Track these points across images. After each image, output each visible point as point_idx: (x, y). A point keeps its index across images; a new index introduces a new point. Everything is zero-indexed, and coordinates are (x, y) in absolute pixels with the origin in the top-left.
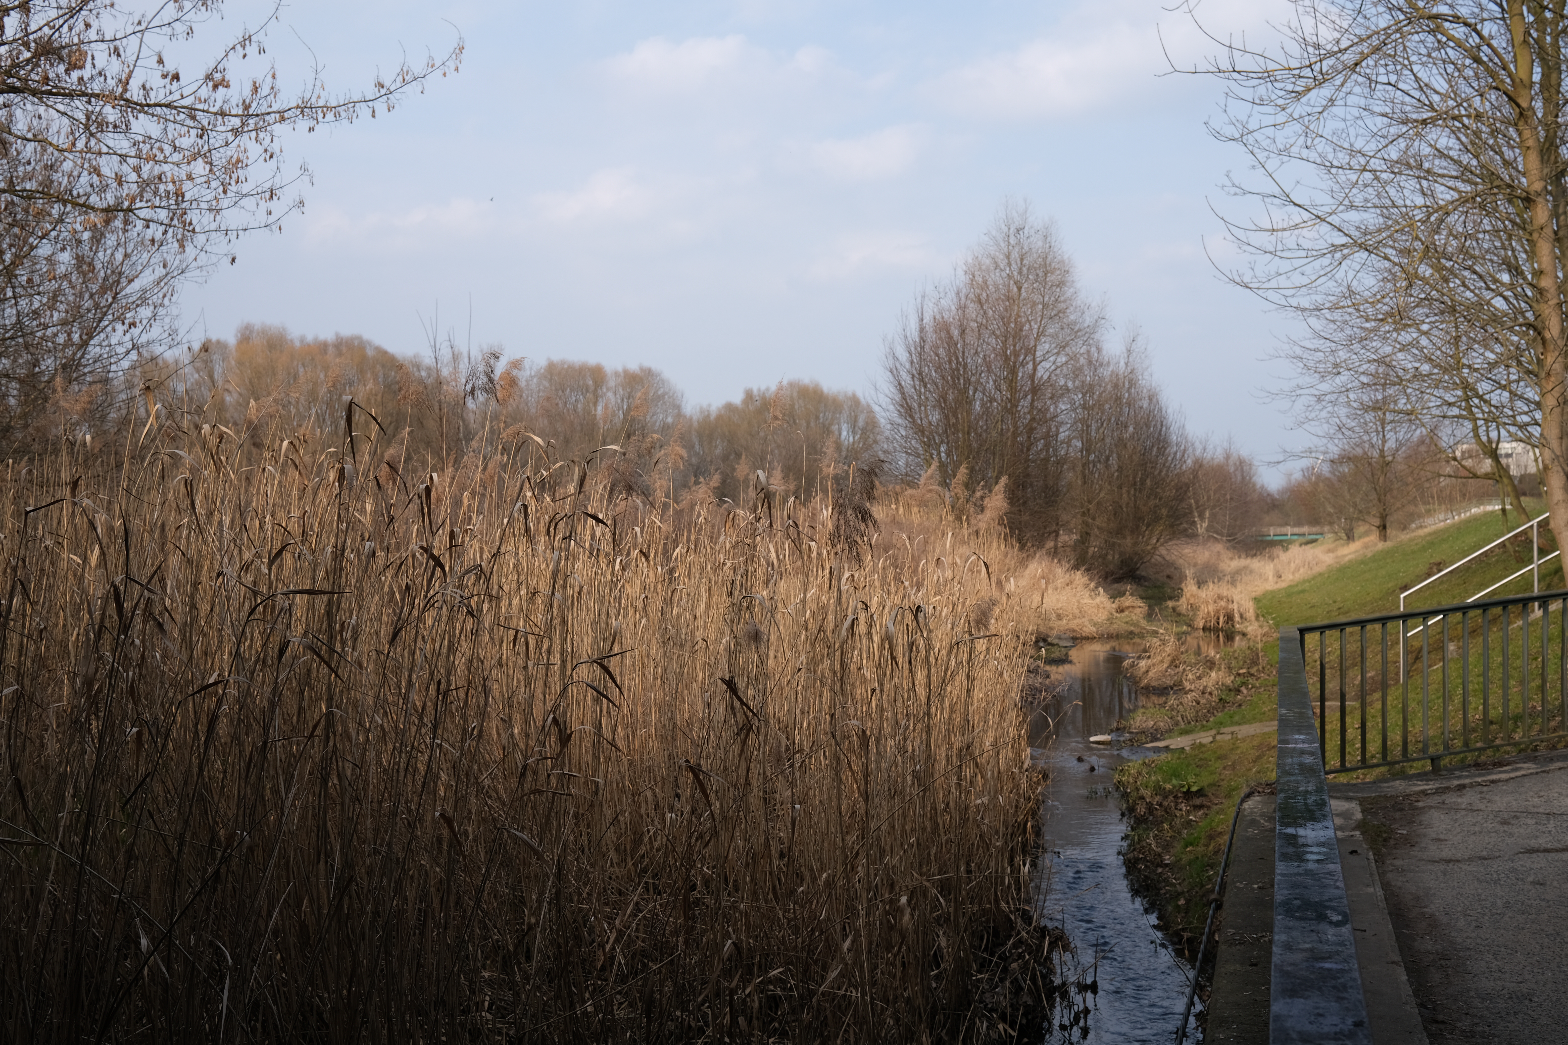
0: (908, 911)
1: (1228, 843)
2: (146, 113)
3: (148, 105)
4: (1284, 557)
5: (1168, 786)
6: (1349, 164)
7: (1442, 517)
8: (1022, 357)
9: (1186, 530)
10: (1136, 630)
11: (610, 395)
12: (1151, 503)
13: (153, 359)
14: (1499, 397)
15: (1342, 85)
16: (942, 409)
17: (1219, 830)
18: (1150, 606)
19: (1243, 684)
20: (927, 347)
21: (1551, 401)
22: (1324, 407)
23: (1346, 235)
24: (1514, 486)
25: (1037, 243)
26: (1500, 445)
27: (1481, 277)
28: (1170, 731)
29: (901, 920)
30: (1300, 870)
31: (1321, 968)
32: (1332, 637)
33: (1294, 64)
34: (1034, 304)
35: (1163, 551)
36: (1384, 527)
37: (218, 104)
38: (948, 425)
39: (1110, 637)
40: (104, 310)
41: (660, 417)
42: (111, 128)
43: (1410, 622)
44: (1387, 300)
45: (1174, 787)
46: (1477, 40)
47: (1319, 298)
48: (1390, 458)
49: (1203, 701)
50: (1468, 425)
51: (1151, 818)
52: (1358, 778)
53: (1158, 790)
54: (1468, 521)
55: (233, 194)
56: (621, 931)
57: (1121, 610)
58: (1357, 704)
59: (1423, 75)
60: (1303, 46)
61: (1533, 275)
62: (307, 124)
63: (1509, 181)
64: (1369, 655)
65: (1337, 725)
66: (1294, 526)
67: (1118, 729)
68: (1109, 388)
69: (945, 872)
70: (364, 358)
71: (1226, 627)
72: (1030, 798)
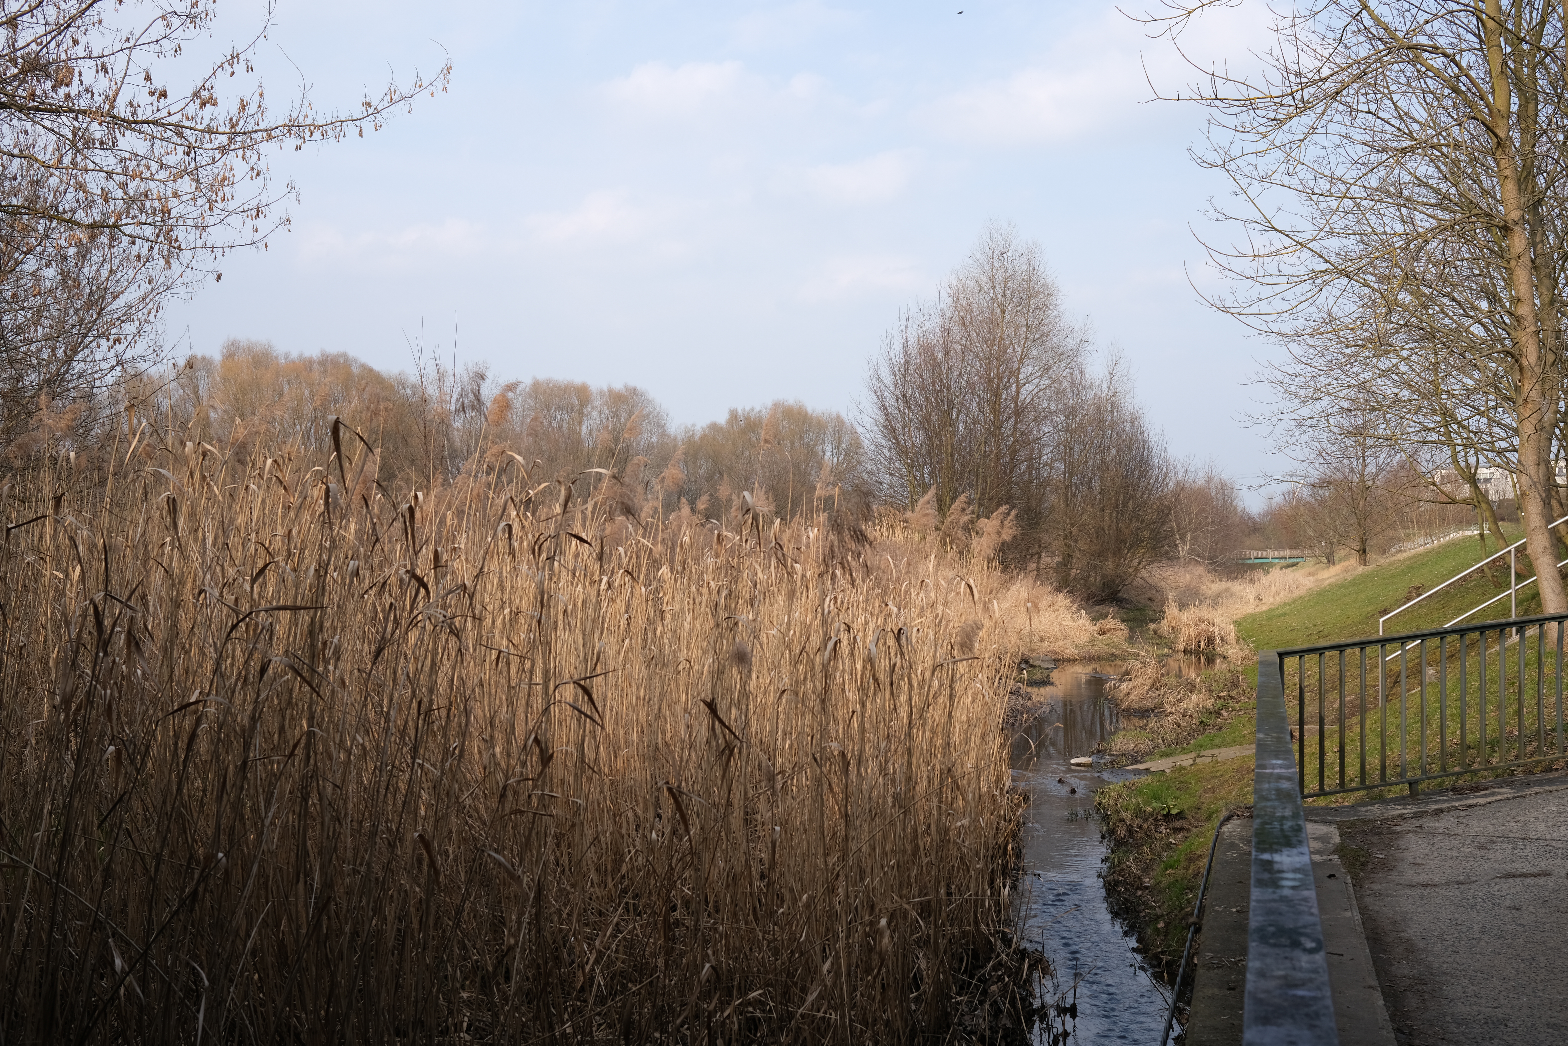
0: (888, 933)
1: (1207, 866)
2: (133, 130)
3: (135, 122)
4: (1264, 580)
5: (1149, 809)
6: (1329, 191)
7: (1421, 541)
8: (1006, 380)
9: (1167, 553)
10: (1118, 653)
11: (595, 414)
12: (1133, 525)
13: (138, 375)
14: (1477, 423)
15: (1323, 113)
16: (926, 430)
17: (1199, 853)
18: (1131, 629)
19: (1224, 706)
20: (911, 370)
21: (1528, 428)
22: (1305, 432)
23: (1327, 261)
24: (1493, 511)
25: (1021, 267)
26: (1479, 471)
27: (1459, 303)
28: (1151, 753)
29: (880, 942)
30: (1275, 897)
31: (1294, 996)
32: (1312, 661)
33: (1276, 92)
34: (1018, 327)
35: (1144, 573)
36: (1364, 551)
37: (206, 122)
38: (931, 448)
39: (1091, 659)
40: (89, 325)
41: (648, 437)
42: (97, 145)
43: (1388, 647)
44: (1367, 326)
45: (1154, 809)
46: (1456, 70)
47: (1300, 324)
48: (1370, 483)
49: (1184, 724)
50: (1448, 451)
51: (1131, 841)
52: (1336, 802)
53: (1139, 812)
54: (1447, 546)
55: (220, 212)
56: (600, 951)
57: (1102, 632)
58: (1336, 728)
59: (1402, 104)
60: (1285, 74)
61: (1511, 302)
62: (294, 142)
63: (1487, 210)
64: (1348, 679)
65: (1316, 749)
66: (1275, 549)
67: (1099, 751)
68: (1092, 411)
69: (925, 895)
70: (349, 375)
71: (1207, 650)
72: (1010, 820)
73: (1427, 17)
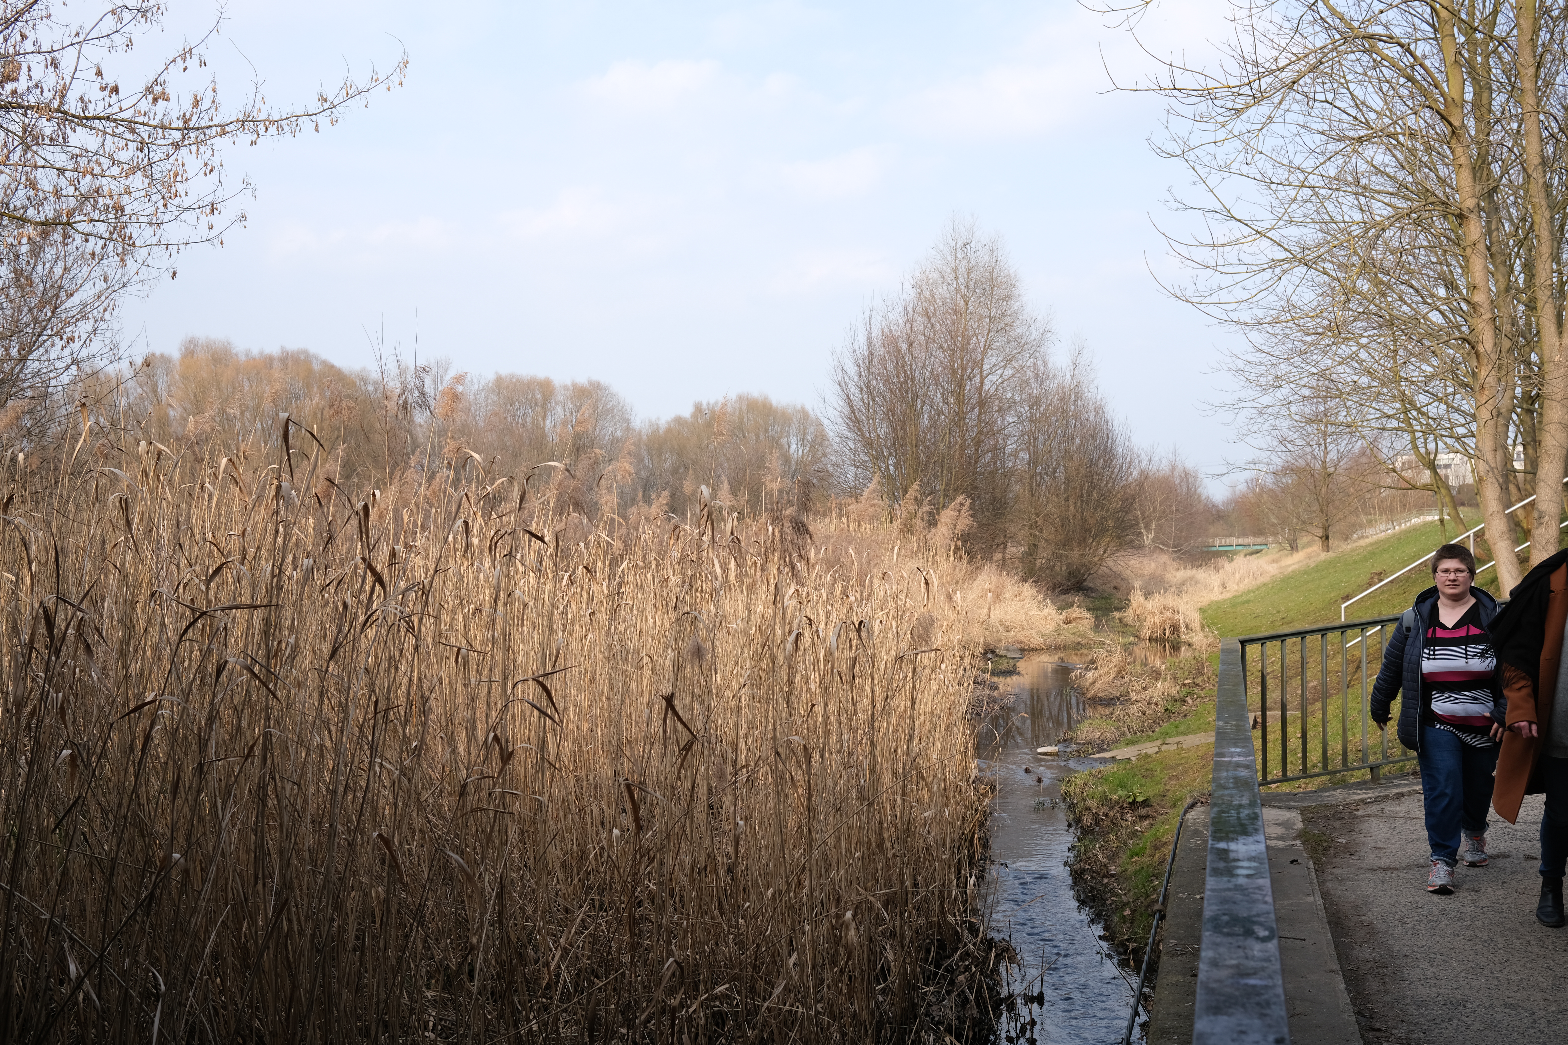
0: (853, 925)
1: (1171, 853)
2: (84, 126)
3: (87, 118)
4: (1228, 567)
5: (1115, 797)
6: (1288, 180)
7: (1383, 527)
8: (969, 370)
9: (1132, 541)
10: (1084, 641)
11: (559, 409)
12: (1098, 515)
13: (94, 374)
14: (1436, 409)
15: (1280, 103)
16: (891, 422)
17: (1164, 840)
18: (1097, 618)
19: (1189, 694)
20: (875, 362)
21: (1484, 414)
22: (1267, 420)
23: (1286, 250)
24: (1452, 497)
25: (984, 257)
26: (1439, 457)
27: (1417, 291)
28: (1117, 741)
29: (846, 935)
30: (1230, 885)
31: (1246, 985)
32: (1273, 647)
33: (1233, 82)
34: (981, 318)
35: (1110, 562)
36: (1327, 538)
37: (159, 117)
38: (896, 439)
39: (1058, 648)
40: (44, 324)
41: (609, 431)
42: (47, 141)
43: (1350, 632)
44: (1325, 314)
45: (1120, 797)
46: (1412, 60)
47: (1260, 313)
48: (1332, 469)
49: (1149, 712)
50: (1407, 437)
51: (1097, 829)
52: (1300, 787)
53: (1105, 800)
54: (1408, 532)
55: (174, 208)
56: (565, 948)
57: (1068, 622)
58: (1298, 713)
59: (1359, 92)
60: (1242, 64)
61: (1468, 289)
62: (248, 137)
63: (1444, 199)
64: (1311, 665)
65: (1278, 734)
66: (1238, 537)
67: (1065, 740)
68: (1056, 401)
69: (891, 887)
70: (310, 371)
71: (1172, 638)
72: (976, 810)
73: (1382, 6)
